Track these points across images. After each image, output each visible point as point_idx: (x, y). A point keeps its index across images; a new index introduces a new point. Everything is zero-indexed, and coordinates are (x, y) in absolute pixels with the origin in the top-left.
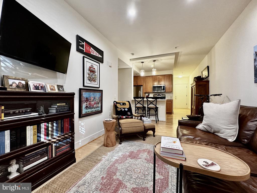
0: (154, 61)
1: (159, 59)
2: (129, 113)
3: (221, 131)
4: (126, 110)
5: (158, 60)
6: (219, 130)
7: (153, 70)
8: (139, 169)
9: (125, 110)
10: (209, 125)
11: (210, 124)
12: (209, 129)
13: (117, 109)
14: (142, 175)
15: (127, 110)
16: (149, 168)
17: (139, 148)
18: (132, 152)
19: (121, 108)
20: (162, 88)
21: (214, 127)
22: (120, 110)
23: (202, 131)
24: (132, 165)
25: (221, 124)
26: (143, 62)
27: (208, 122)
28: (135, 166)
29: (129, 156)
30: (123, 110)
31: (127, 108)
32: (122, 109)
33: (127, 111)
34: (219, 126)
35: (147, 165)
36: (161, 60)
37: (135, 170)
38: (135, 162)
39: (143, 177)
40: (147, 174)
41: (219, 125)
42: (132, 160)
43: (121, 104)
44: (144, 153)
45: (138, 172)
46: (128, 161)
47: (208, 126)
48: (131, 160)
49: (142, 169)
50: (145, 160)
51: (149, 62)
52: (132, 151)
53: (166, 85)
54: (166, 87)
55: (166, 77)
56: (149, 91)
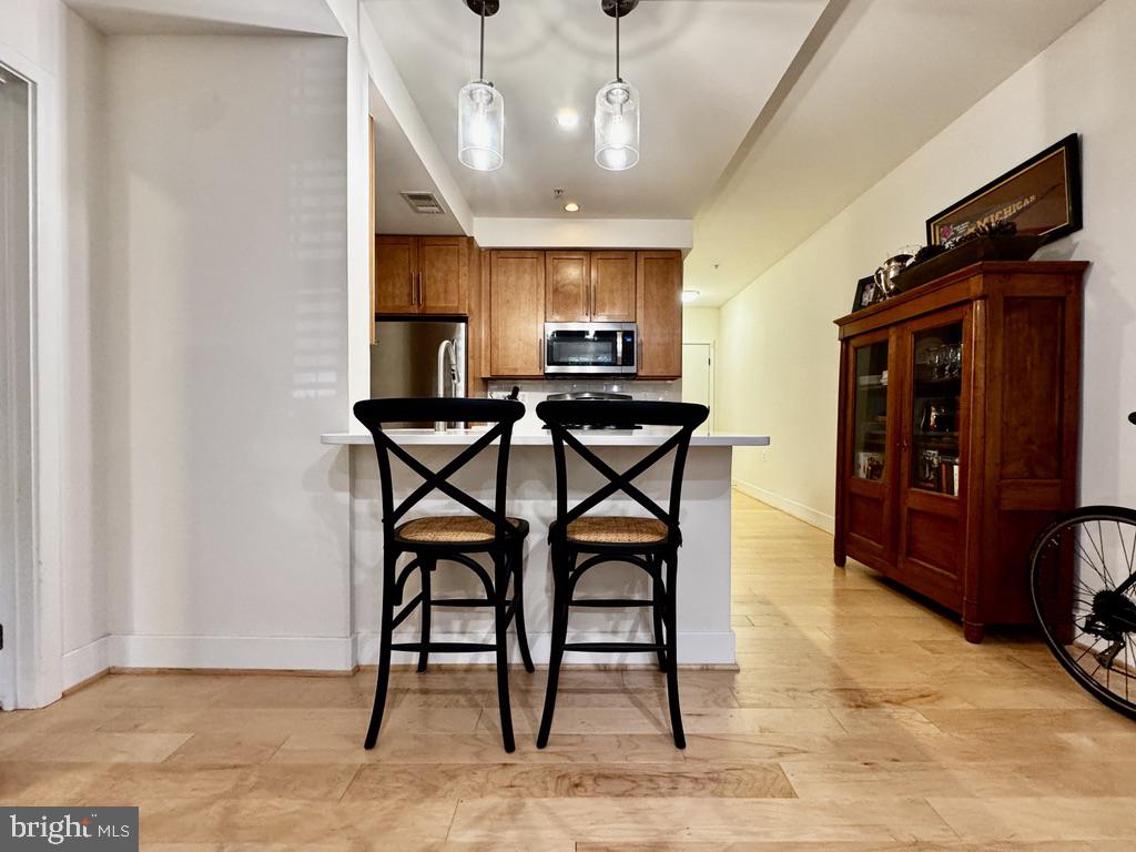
53: (641, 332)
54: (642, 337)
55: (641, 263)
56: (516, 370)
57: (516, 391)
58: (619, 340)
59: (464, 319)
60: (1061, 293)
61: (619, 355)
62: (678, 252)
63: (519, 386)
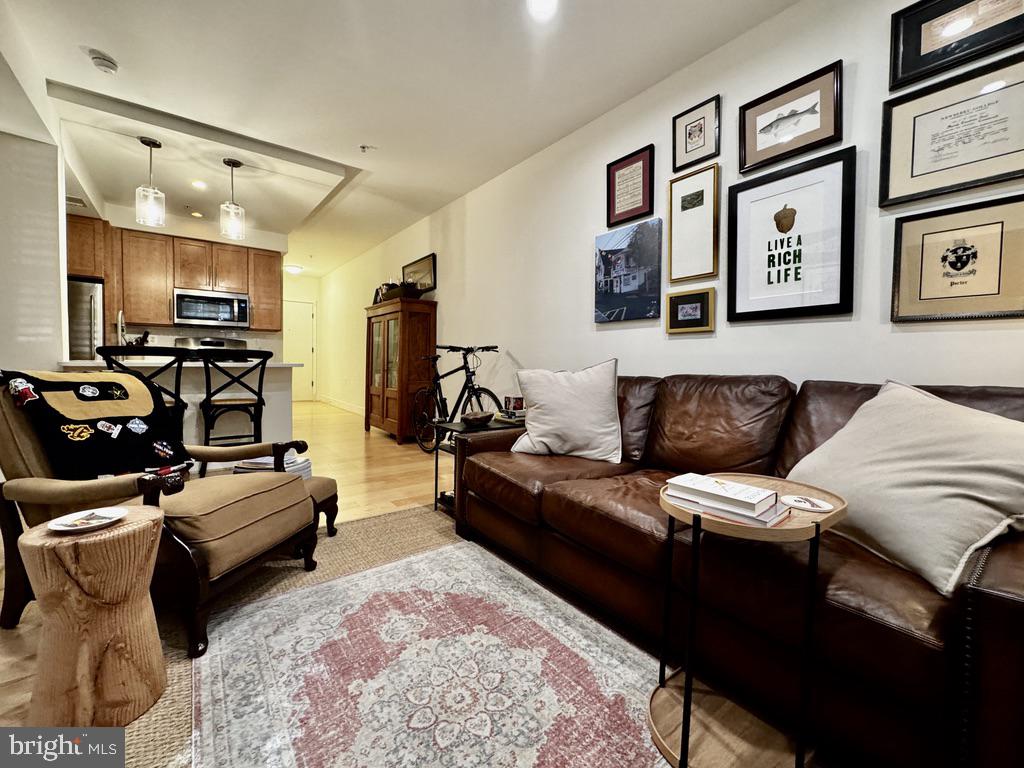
0: (233, 164)
1: (262, 165)
2: (163, 449)
3: (595, 444)
4: (140, 432)
5: (254, 167)
6: (586, 442)
7: (223, 207)
8: (455, 688)
9: (125, 432)
10: (560, 433)
11: (566, 431)
12: (556, 446)
13: (64, 429)
14: (491, 696)
15: (145, 427)
16: (479, 656)
17: (338, 609)
18: (323, 648)
19: (93, 423)
20: (236, 309)
21: (577, 435)
22: (86, 435)
23: (536, 455)
24: (412, 699)
25: (593, 423)
26: (152, 144)
27: (558, 426)
28: (429, 690)
29: (346, 672)
30: (116, 431)
31: (139, 418)
32: (101, 425)
33: (148, 437)
34: (589, 431)
35: (457, 652)
36: (273, 172)
37: (449, 701)
38: (401, 675)
39: (505, 698)
40: (502, 681)
41: (587, 428)
42: (381, 680)
43: (89, 392)
44: (386, 619)
45: (469, 700)
46: (373, 698)
47: (558, 436)
48: (373, 684)
49: (464, 680)
50: (427, 638)
51: (192, 159)
52: (322, 641)
53: (252, 299)
54: (252, 304)
55: (252, 257)
56: (148, 319)
57: (146, 334)
58: (236, 305)
59: (100, 281)
60: (429, 312)
61: (236, 314)
62: (279, 253)
63: (149, 330)
